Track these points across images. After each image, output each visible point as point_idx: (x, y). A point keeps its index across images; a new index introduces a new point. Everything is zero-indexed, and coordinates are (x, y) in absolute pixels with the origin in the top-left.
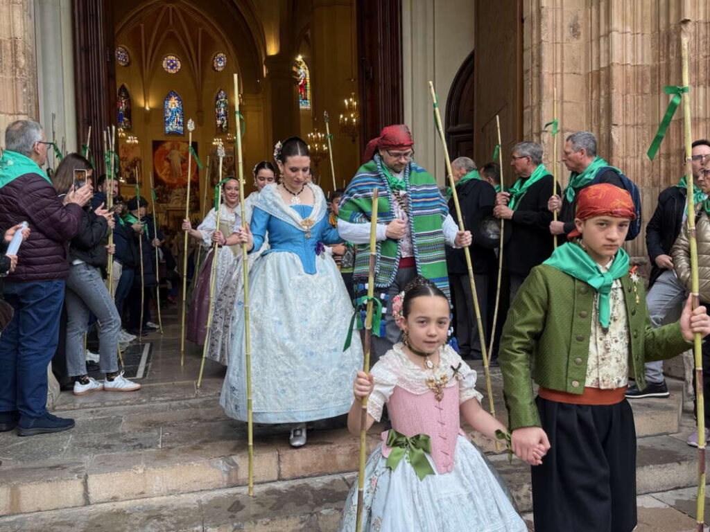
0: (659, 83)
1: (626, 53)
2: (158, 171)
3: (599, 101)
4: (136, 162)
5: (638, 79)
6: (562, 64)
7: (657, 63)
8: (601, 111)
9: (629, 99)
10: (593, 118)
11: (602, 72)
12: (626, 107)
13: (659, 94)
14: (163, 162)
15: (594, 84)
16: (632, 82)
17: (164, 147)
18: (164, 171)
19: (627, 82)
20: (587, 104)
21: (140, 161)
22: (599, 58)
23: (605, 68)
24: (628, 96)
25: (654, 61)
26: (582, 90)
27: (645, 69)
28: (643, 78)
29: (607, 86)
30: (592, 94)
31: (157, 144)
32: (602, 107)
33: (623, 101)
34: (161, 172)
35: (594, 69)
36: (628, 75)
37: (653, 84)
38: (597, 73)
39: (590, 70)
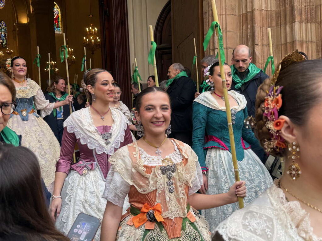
0: (280, 20)
1: (262, 3)
3: (247, 31)
5: (268, 18)
6: (226, 9)
7: (279, 9)
8: (248, 36)
9: (264, 30)
10: (244, 41)
11: (249, 14)
12: (262, 34)
13: (280, 27)
15: (244, 21)
16: (265, 20)
19: (262, 20)
20: (240, 33)
22: (246, 6)
23: (250, 11)
24: (264, 28)
25: (277, 8)
26: (237, 24)
27: (273, 12)
28: (271, 18)
29: (251, 22)
30: (243, 27)
32: (249, 35)
33: (261, 31)
35: (244, 12)
36: (263, 16)
37: (277, 21)
38: (245, 15)
39: (241, 13)
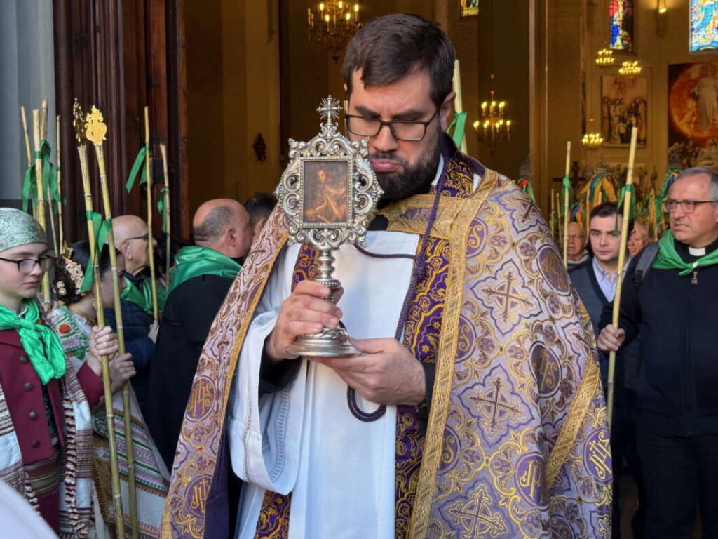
2: (676, 118)
4: (637, 106)
14: (685, 102)
17: (690, 74)
18: (687, 117)
21: (645, 103)
31: (676, 71)
34: (681, 119)
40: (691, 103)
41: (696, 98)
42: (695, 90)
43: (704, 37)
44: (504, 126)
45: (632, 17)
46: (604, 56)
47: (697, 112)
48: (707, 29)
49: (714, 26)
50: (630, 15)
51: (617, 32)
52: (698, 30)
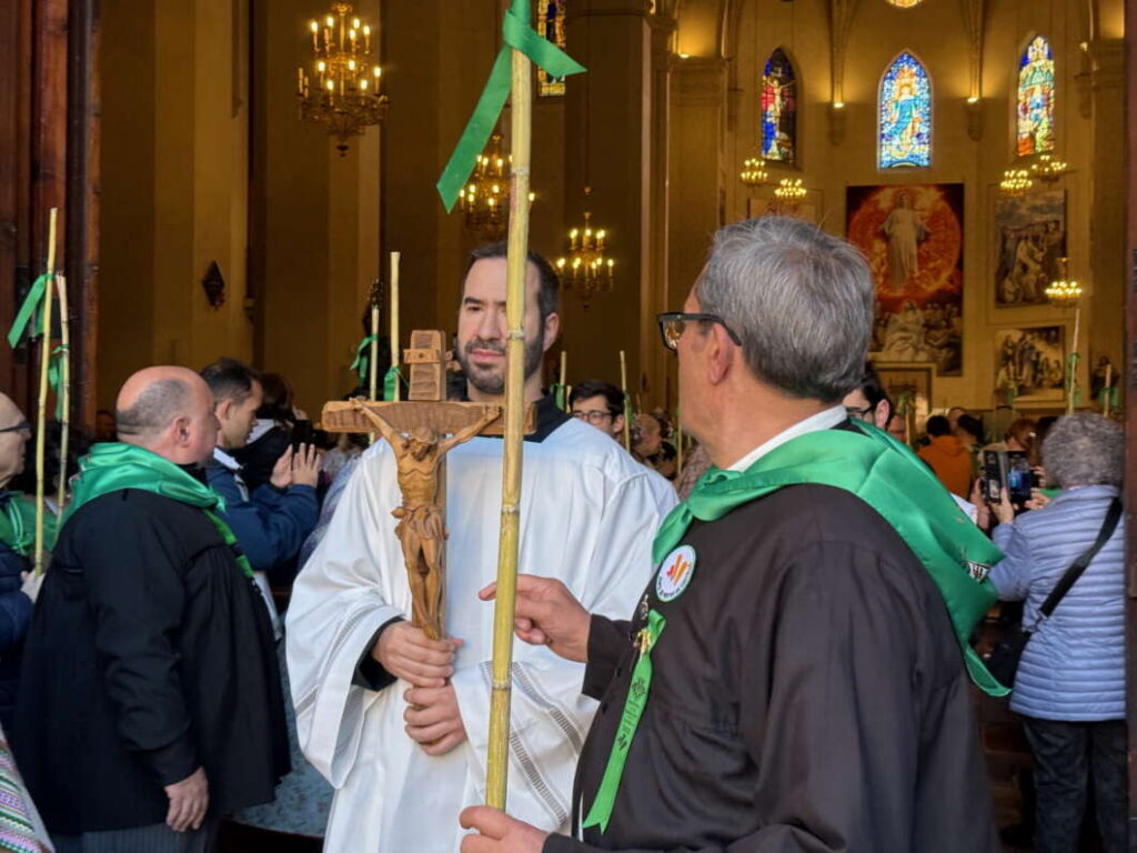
14: (871, 243)
17: (878, 201)
31: (857, 196)
40: (879, 246)
41: (886, 237)
42: (886, 226)
43: (898, 147)
44: (604, 267)
45: (795, 113)
46: (752, 168)
47: (888, 259)
48: (903, 136)
49: (913, 132)
50: (791, 109)
51: (773, 133)
52: (891, 136)
